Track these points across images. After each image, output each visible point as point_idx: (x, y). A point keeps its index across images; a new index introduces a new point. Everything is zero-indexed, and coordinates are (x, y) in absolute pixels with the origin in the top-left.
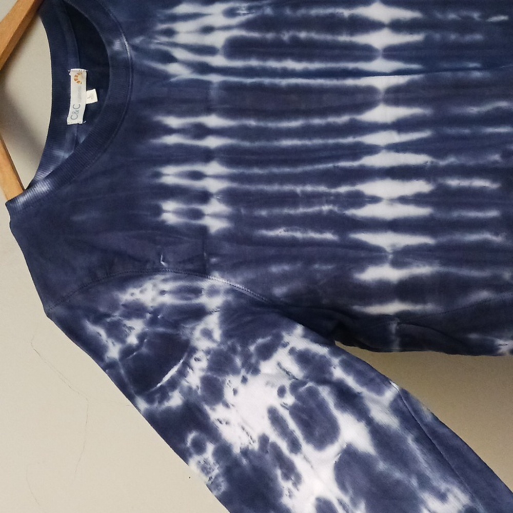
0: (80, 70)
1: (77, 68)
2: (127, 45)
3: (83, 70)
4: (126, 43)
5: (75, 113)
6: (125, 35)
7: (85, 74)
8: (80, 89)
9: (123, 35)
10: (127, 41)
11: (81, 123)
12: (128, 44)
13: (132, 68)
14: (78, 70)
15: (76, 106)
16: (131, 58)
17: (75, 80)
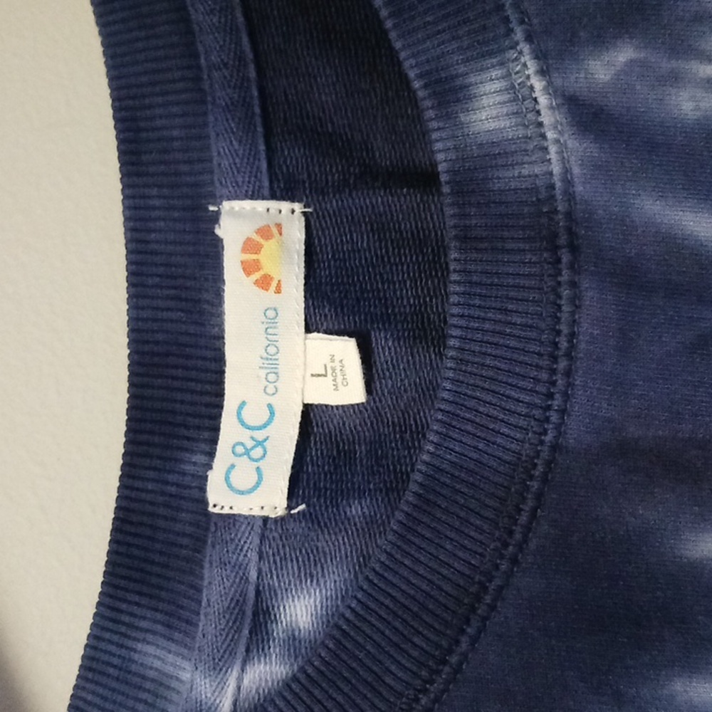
0: (273, 205)
1: (254, 196)
2: (543, 101)
3: (285, 206)
4: (538, 84)
5: (247, 452)
6: (529, 38)
7: (296, 233)
8: (271, 319)
9: (519, 34)
10: (542, 72)
11: (281, 511)
12: (551, 89)
13: (574, 249)
14: (260, 205)
15: (255, 415)
16: (568, 181)
17: (249, 268)
